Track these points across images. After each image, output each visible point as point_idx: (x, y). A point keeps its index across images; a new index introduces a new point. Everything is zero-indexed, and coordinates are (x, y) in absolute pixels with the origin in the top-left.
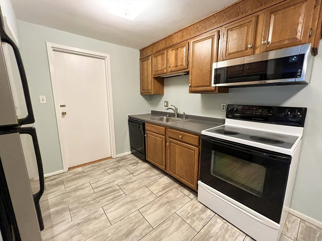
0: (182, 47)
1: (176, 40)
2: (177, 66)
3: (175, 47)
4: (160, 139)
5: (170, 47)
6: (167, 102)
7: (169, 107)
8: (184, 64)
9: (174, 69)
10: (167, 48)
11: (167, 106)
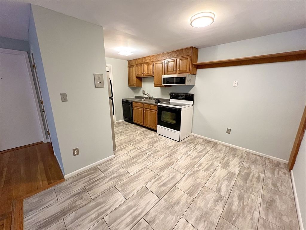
0: (150, 65)
1: (148, 60)
2: (148, 73)
3: (148, 64)
4: (140, 110)
5: (145, 63)
6: (144, 91)
7: (145, 94)
8: (152, 73)
9: (147, 74)
10: (143, 63)
11: (144, 93)
